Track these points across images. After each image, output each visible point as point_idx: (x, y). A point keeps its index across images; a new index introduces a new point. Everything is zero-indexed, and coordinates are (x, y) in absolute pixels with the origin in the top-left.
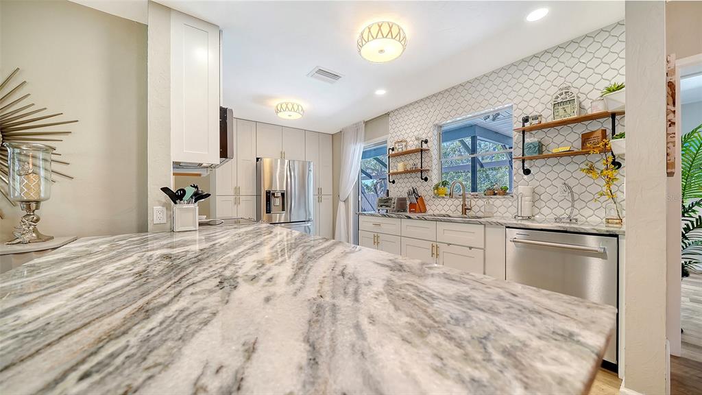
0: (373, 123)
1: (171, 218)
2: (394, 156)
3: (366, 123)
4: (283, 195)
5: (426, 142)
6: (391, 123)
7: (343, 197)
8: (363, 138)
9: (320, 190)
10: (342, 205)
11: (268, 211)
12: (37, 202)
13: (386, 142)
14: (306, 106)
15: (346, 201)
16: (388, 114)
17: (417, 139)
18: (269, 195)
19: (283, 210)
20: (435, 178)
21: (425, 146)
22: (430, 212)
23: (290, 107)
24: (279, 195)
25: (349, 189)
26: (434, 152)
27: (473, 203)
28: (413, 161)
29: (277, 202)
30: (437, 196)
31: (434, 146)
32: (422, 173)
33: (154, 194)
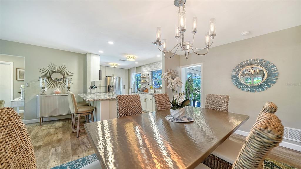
0: (138, 68)
2: (142, 78)
3: (136, 68)
4: (113, 87)
5: (148, 75)
6: (142, 69)
7: (131, 88)
8: (135, 72)
9: (124, 86)
10: (130, 90)
11: (109, 91)
12: (70, 88)
13: (140, 73)
14: (119, 64)
15: (131, 89)
16: (141, 67)
17: (146, 74)
18: (109, 87)
19: (113, 91)
20: (150, 84)
21: (148, 76)
22: (149, 92)
23: (114, 65)
24: (112, 87)
25: (132, 85)
26: (150, 78)
27: (156, 90)
28: (146, 79)
29: (111, 89)
30: (150, 88)
31: (150, 76)
32: (147, 83)
33: (88, 87)
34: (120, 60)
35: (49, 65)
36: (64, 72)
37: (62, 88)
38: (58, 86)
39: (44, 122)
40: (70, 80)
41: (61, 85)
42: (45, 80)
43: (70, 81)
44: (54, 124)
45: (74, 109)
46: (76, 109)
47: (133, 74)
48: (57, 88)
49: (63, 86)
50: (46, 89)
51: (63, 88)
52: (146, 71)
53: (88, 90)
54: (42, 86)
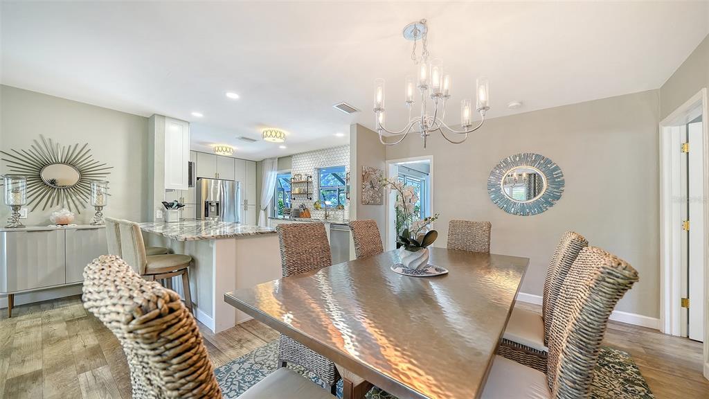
0: (283, 160)
1: (165, 215)
2: (294, 183)
3: (279, 158)
4: (217, 204)
5: (311, 177)
6: (293, 162)
7: (262, 207)
8: (276, 169)
9: (246, 202)
10: (262, 213)
11: (206, 215)
12: (102, 207)
13: (290, 173)
14: (235, 148)
15: (265, 210)
16: (290, 156)
17: (306, 175)
18: (207, 205)
19: (218, 215)
20: (315, 198)
21: (310, 180)
22: (312, 218)
23: (224, 149)
24: (215, 204)
25: (267, 202)
26: (315, 184)
27: (330, 213)
28: (304, 187)
29: (213, 209)
30: (317, 209)
31: (314, 180)
32: (308, 195)
33: (158, 204)
34: (244, 138)
35: (35, 141)
36: (82, 164)
37: (76, 207)
38: (65, 202)
39: (17, 307)
40: (104, 186)
41: (74, 198)
42: (20, 185)
43: (103, 190)
44: (57, 311)
45: (136, 262)
46: (143, 265)
47: (269, 173)
48: (59, 206)
49: (81, 203)
50: (24, 212)
51: (80, 207)
52: (304, 168)
53: (158, 214)
54: (12, 203)
